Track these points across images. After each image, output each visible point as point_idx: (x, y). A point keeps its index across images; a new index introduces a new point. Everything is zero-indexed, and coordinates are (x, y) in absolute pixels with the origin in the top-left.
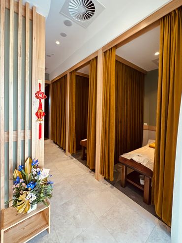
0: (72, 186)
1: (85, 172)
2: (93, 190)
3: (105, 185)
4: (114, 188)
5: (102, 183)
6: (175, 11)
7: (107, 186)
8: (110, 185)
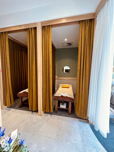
0: (23, 131)
1: (28, 115)
2: (42, 124)
3: (47, 116)
4: (53, 115)
5: (44, 116)
6: (87, 20)
7: (48, 117)
8: (49, 115)
